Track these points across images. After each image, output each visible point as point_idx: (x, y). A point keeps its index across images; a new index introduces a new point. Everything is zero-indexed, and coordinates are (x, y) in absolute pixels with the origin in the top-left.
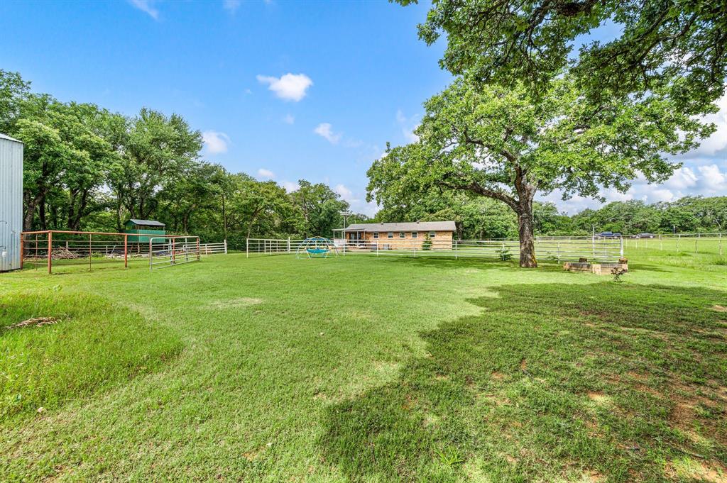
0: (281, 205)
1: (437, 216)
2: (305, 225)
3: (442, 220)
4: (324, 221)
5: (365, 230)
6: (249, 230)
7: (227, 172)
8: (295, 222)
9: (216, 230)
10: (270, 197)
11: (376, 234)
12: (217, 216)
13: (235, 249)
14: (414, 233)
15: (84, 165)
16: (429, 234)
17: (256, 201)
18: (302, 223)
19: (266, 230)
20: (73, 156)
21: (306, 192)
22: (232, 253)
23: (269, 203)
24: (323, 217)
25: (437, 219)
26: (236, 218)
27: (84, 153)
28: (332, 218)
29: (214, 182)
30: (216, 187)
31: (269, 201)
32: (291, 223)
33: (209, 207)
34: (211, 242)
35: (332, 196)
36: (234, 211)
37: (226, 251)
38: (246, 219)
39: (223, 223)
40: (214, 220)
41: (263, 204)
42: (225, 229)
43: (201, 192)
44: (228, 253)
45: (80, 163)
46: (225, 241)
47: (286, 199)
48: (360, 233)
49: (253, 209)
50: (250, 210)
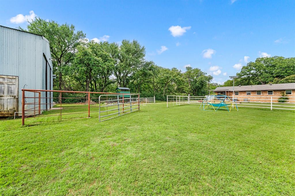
0: (179, 79)
1: (287, 80)
2: (189, 89)
3: (291, 82)
4: (198, 87)
5: (229, 90)
6: (164, 91)
7: (155, 65)
8: (184, 88)
9: (151, 92)
10: (174, 75)
11: (237, 93)
12: (151, 86)
13: (158, 100)
14: (270, 92)
15: (99, 63)
16: (285, 92)
17: (168, 78)
18: (188, 88)
19: (171, 92)
20: (96, 60)
21: (190, 73)
22: (157, 102)
23: (174, 78)
24: (198, 85)
25: (287, 81)
26: (159, 86)
27: (100, 59)
28: (203, 85)
29: (150, 70)
30: (151, 72)
31: (174, 77)
32: (182, 88)
33: (148, 82)
34: (149, 97)
35: (201, 74)
36: (158, 83)
37: (155, 101)
38: (162, 87)
39: (154, 89)
40: (150, 87)
41: (171, 79)
42: (154, 91)
43: (145, 74)
44: (156, 102)
45: (98, 63)
46: (154, 96)
47: (181, 75)
48: (227, 92)
49: (166, 81)
50: (164, 83)
